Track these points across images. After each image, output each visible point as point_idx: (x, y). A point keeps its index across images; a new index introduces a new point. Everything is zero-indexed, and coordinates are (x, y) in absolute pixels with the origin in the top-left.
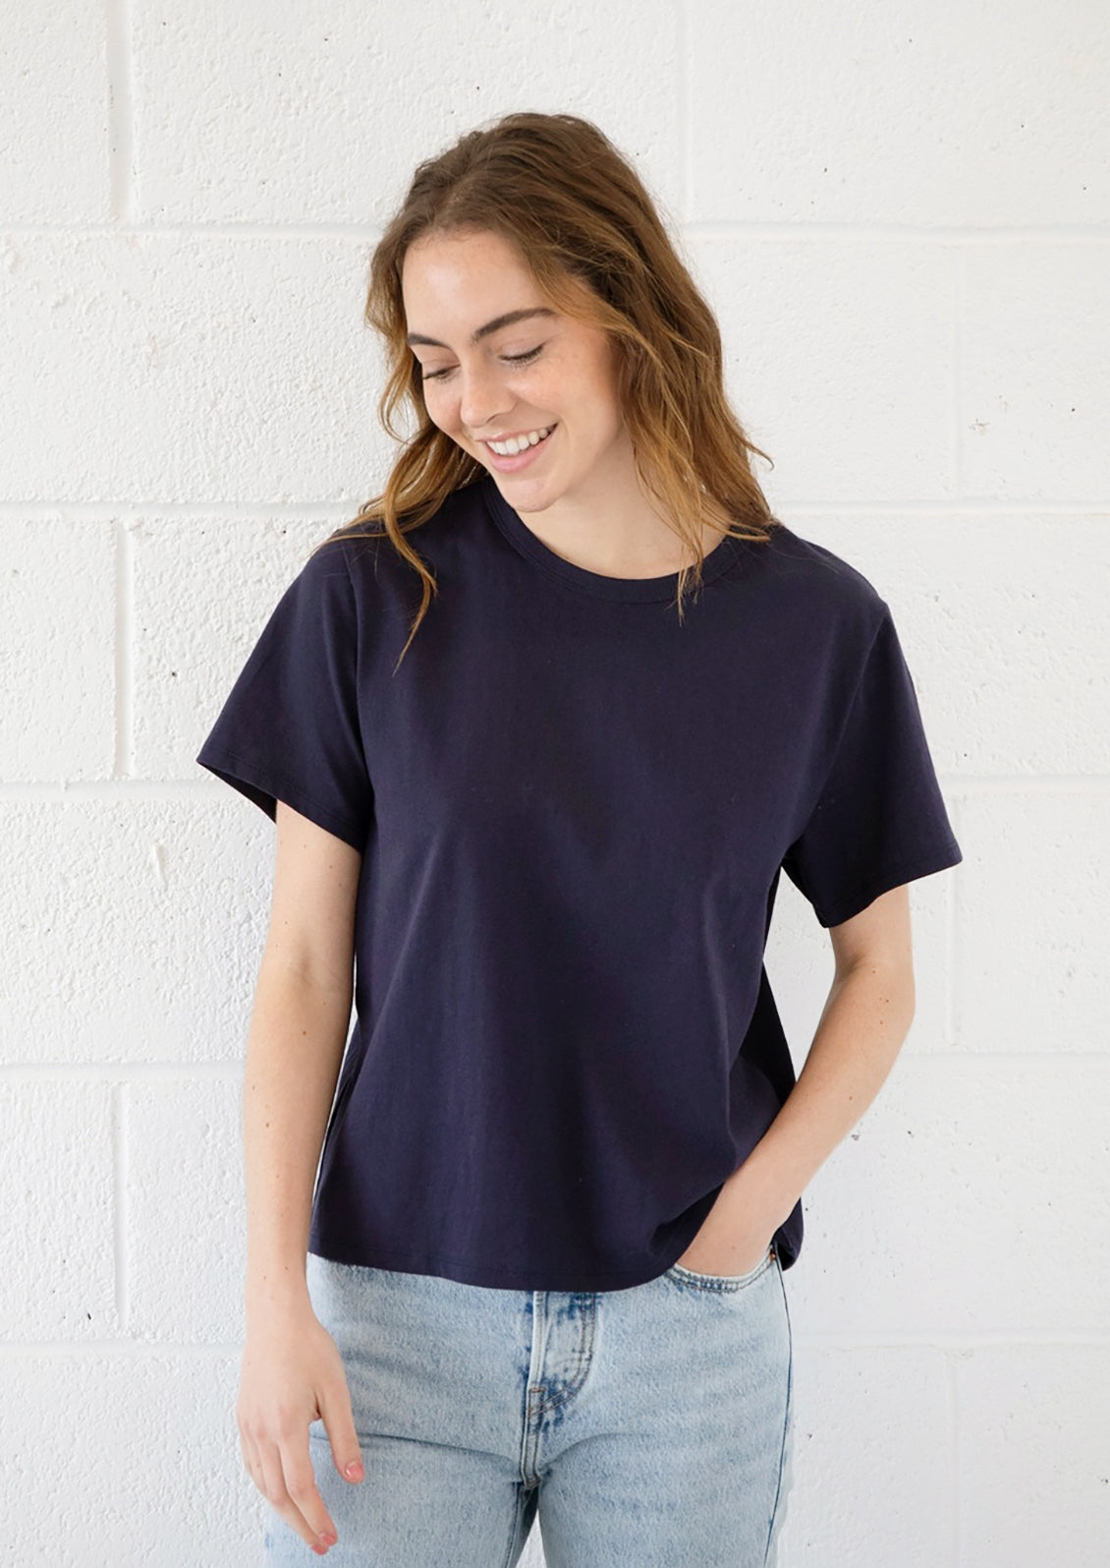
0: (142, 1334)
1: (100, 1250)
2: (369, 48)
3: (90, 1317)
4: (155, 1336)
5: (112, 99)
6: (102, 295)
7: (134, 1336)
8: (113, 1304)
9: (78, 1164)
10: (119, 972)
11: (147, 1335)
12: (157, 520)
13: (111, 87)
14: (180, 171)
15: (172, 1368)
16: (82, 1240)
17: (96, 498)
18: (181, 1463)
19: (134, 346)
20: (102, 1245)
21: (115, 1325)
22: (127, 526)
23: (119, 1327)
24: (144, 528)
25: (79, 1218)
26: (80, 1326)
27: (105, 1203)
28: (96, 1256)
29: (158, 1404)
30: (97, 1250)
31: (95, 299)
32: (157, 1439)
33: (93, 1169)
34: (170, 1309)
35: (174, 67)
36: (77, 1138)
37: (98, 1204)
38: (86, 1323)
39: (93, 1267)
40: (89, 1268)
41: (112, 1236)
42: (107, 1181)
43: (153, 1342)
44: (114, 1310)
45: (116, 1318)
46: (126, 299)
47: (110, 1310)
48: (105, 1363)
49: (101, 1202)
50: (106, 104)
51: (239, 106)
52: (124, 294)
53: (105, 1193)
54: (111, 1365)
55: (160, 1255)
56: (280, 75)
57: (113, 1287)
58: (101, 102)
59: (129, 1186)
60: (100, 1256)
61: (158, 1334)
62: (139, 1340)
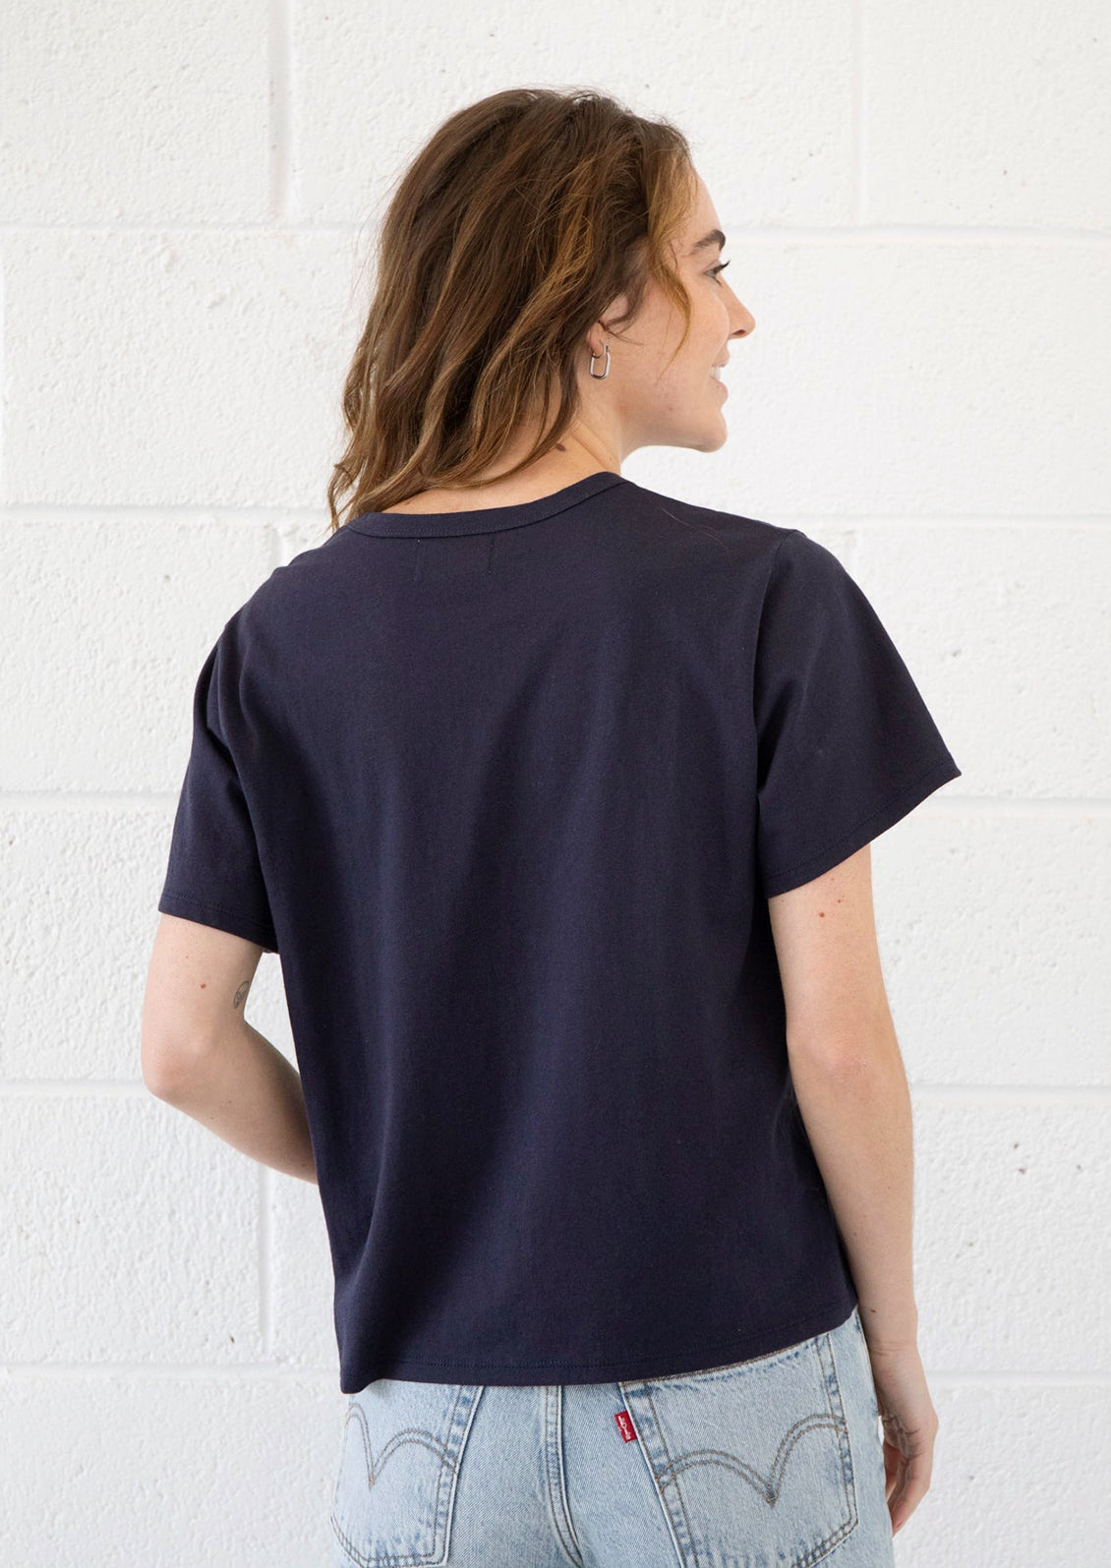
0: (286, 1358)
1: (244, 1271)
2: (535, 44)
3: (233, 1340)
4: (299, 1359)
5: (272, 95)
6: (259, 294)
7: (279, 1360)
8: (257, 1327)
9: (223, 1184)
10: (267, 988)
11: (292, 1360)
12: (312, 527)
13: (271, 83)
14: (340, 169)
15: (316, 1395)
16: (227, 1262)
17: (250, 503)
18: (325, 1492)
19: (292, 348)
20: (247, 1267)
21: (259, 1349)
22: (281, 531)
23: (264, 1350)
24: (298, 534)
25: (223, 1239)
26: (223, 1349)
27: (250, 1224)
28: (240, 1277)
29: (302, 1430)
30: (241, 1271)
31: (252, 300)
32: (300, 1466)
33: (238, 1189)
34: (315, 1334)
35: (336, 62)
36: (222, 1156)
37: (243, 1224)
38: (229, 1347)
39: (237, 1289)
40: (233, 1289)
41: (257, 1258)
42: (253, 1201)
43: (297, 1366)
44: (258, 1334)
45: (260, 1342)
46: (283, 298)
47: (254, 1333)
48: (248, 1387)
49: (246, 1223)
50: (266, 100)
51: (402, 101)
52: (282, 293)
53: (250, 1214)
54: (254, 1391)
55: (306, 1278)
56: (444, 71)
57: (257, 1311)
58: (261, 98)
59: (274, 1207)
60: (244, 1279)
61: (304, 1358)
62: (283, 1365)
